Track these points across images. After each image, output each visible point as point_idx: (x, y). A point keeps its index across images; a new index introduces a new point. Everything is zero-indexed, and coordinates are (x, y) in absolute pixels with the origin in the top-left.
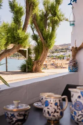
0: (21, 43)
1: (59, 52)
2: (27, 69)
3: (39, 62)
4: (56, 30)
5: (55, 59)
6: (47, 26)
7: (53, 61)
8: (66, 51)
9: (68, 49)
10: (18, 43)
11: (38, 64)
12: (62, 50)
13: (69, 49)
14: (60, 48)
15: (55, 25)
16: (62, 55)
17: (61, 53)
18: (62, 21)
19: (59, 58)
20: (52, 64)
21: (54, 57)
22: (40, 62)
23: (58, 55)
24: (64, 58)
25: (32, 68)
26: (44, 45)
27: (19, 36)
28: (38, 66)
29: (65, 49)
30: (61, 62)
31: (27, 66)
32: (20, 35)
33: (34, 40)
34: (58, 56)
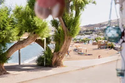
0: (38, 32)
1: (83, 35)
2: (45, 63)
3: (60, 54)
4: (81, 14)
5: (78, 43)
6: (70, 10)
7: (76, 46)
8: (92, 34)
9: (93, 31)
10: (34, 33)
11: (59, 56)
12: (86, 31)
13: (95, 31)
14: (85, 29)
15: (79, 8)
16: (87, 38)
17: (86, 35)
18: (88, 3)
19: (84, 41)
20: (75, 50)
21: (78, 41)
22: (62, 54)
23: (81, 37)
24: (89, 42)
25: (51, 61)
26: (66, 33)
27: (35, 25)
28: (58, 58)
29: (91, 31)
30: (85, 48)
31: (45, 59)
32: (36, 23)
33: (53, 26)
34: (82, 39)
